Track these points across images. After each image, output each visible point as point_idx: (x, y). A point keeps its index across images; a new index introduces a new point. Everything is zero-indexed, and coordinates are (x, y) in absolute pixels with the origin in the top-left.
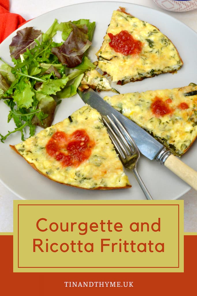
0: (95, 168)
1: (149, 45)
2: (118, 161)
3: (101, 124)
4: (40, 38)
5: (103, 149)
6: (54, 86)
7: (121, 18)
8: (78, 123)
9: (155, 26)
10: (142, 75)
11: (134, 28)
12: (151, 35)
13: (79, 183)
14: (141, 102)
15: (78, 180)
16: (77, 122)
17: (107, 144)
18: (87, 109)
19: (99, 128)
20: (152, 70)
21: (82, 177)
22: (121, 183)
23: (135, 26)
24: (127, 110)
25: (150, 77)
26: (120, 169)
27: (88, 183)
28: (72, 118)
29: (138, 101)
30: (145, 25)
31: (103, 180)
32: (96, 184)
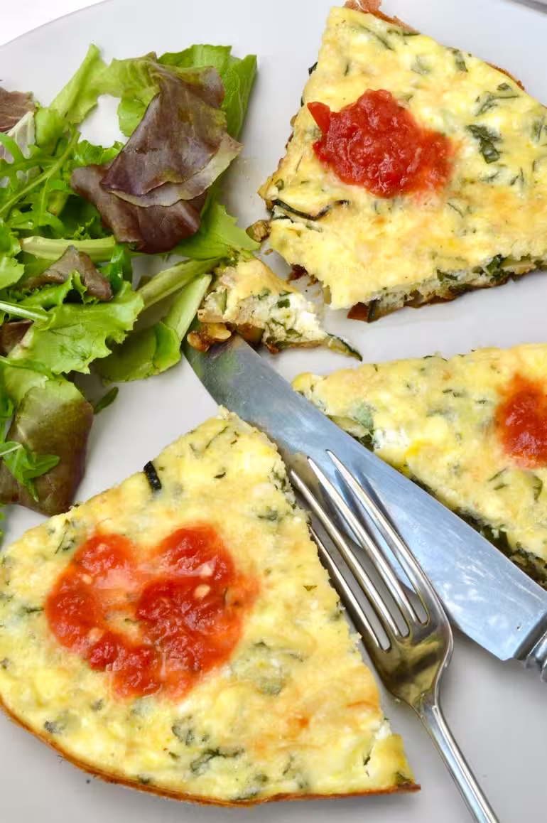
0: (258, 701)
1: (482, 151)
2: (358, 670)
3: (280, 500)
4: (25, 127)
5: (293, 610)
6: (81, 337)
7: (361, 39)
8: (185, 495)
9: (503, 68)
10: (455, 278)
11: (416, 78)
12: (490, 106)
13: (189, 773)
14: (452, 402)
15: (185, 760)
16: (179, 489)
17: (309, 588)
18: (223, 432)
19: (272, 516)
20: (494, 258)
21: (203, 746)
22: (376, 774)
23: (421, 68)
24: (392, 435)
25: (486, 287)
26: (368, 704)
27: (230, 772)
28: (160, 474)
29: (437, 397)
30: (461, 66)
31: (292, 759)
32: (264, 779)
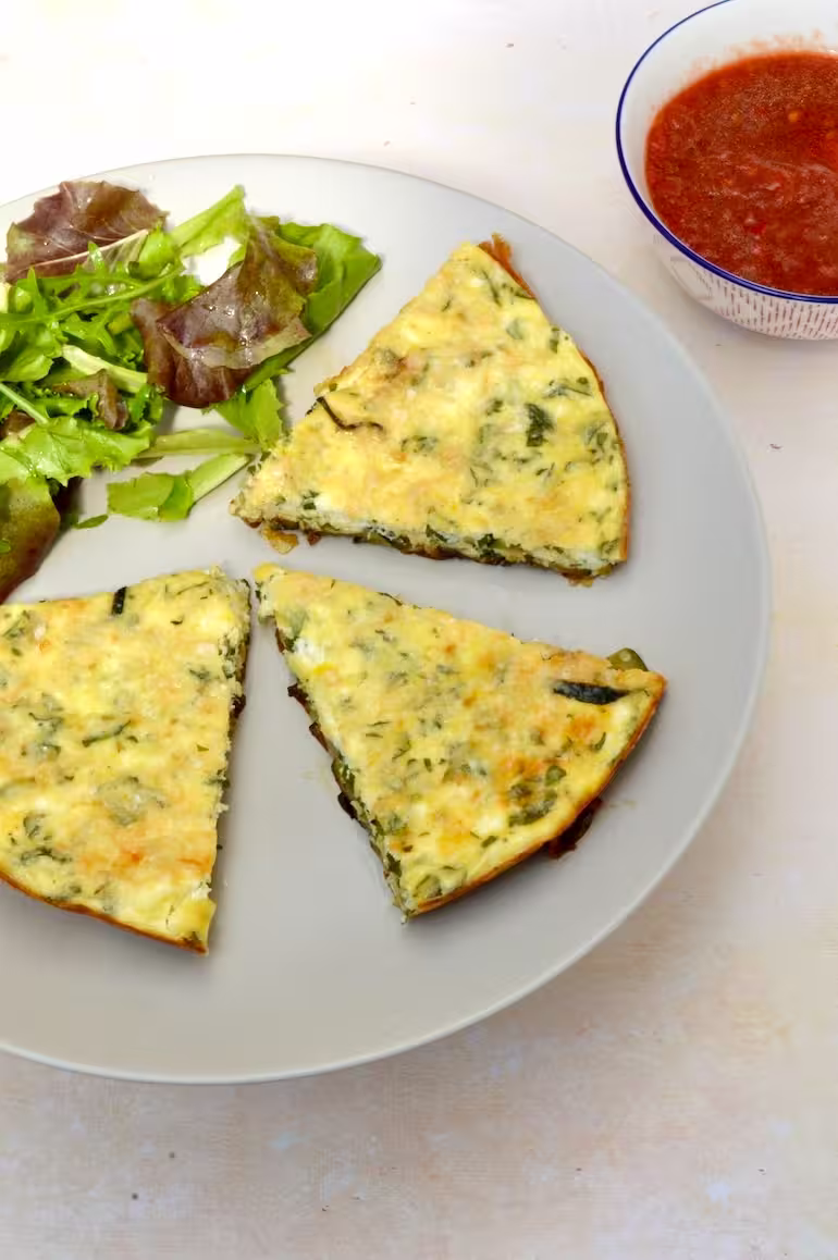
0: (105, 824)
1: (530, 432)
2: (206, 834)
3: (217, 663)
4: (135, 241)
5: (179, 761)
7: (476, 282)
8: (138, 627)
9: (594, 363)
10: (445, 540)
11: (506, 340)
12: (560, 394)
13: (17, 860)
14: (379, 643)
15: (19, 850)
16: (136, 620)
17: (201, 749)
18: (200, 585)
19: (203, 676)
20: (487, 535)
21: (42, 844)
22: (173, 924)
23: (515, 332)
24: (312, 649)
25: (476, 560)
26: (198, 864)
27: (51, 873)
28: (127, 601)
29: (369, 634)
30: (554, 345)
31: (108, 884)
32: (78, 890)
